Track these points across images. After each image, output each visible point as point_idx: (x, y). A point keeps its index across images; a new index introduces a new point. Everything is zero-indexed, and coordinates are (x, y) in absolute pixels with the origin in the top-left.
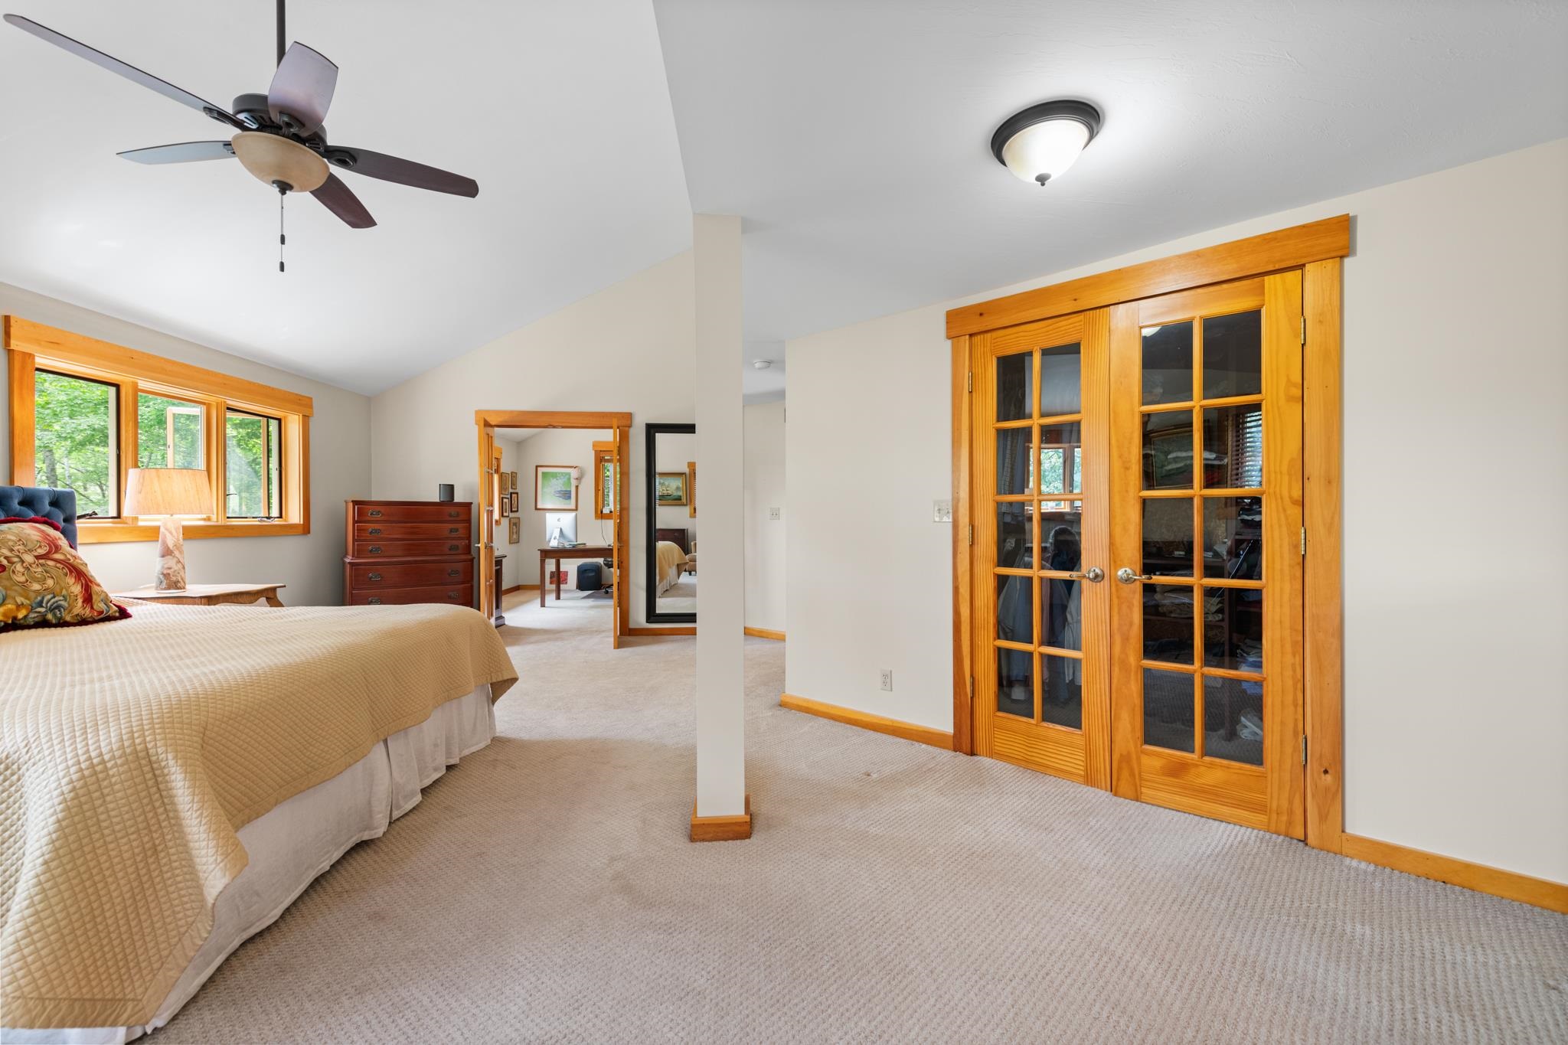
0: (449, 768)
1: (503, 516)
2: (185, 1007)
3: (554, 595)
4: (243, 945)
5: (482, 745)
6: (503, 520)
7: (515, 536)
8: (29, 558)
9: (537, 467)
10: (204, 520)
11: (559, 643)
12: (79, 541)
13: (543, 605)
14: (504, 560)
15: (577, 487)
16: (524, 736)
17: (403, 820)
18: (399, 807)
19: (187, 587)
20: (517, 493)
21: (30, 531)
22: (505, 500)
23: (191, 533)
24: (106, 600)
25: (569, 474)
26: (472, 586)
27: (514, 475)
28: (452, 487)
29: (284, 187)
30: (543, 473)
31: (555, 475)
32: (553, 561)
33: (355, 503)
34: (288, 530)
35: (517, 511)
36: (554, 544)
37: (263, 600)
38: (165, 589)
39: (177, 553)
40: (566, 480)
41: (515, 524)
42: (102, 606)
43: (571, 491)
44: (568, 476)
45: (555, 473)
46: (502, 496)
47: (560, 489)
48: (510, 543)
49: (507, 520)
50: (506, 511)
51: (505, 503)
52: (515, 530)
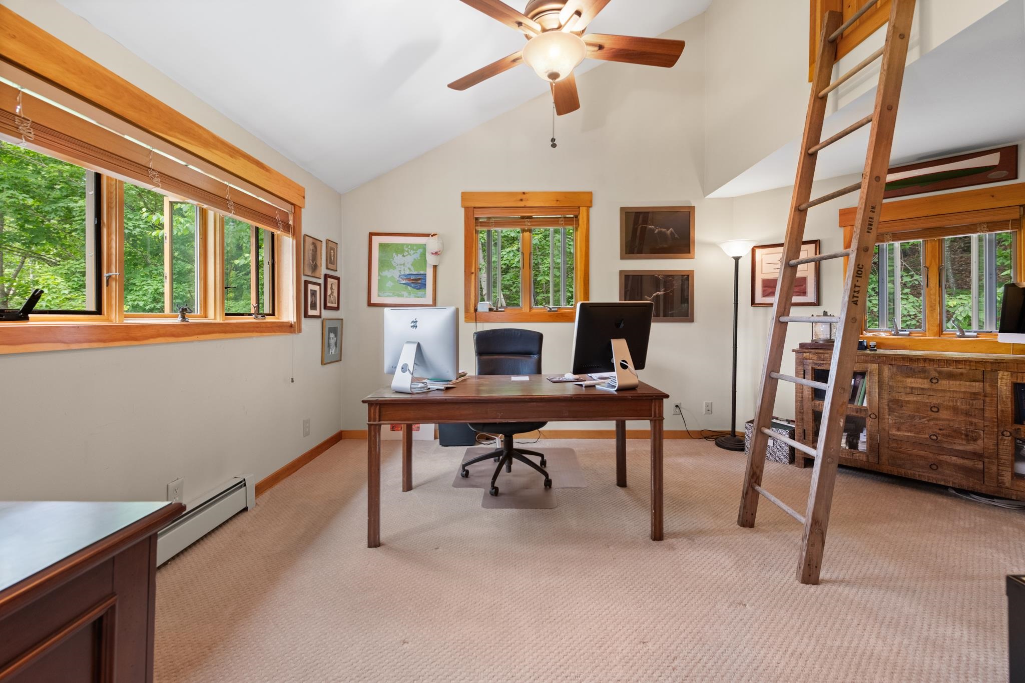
1: (306, 315)
6: (306, 323)
7: (333, 351)
9: (371, 234)
15: (436, 269)
22: (311, 287)
25: (424, 247)
30: (381, 244)
31: (400, 249)
35: (337, 308)
40: (417, 256)
41: (334, 330)
43: (425, 275)
44: (421, 250)
45: (403, 245)
46: (304, 278)
47: (407, 272)
48: (322, 364)
49: (318, 322)
50: (314, 306)
51: (314, 293)
52: (332, 341)
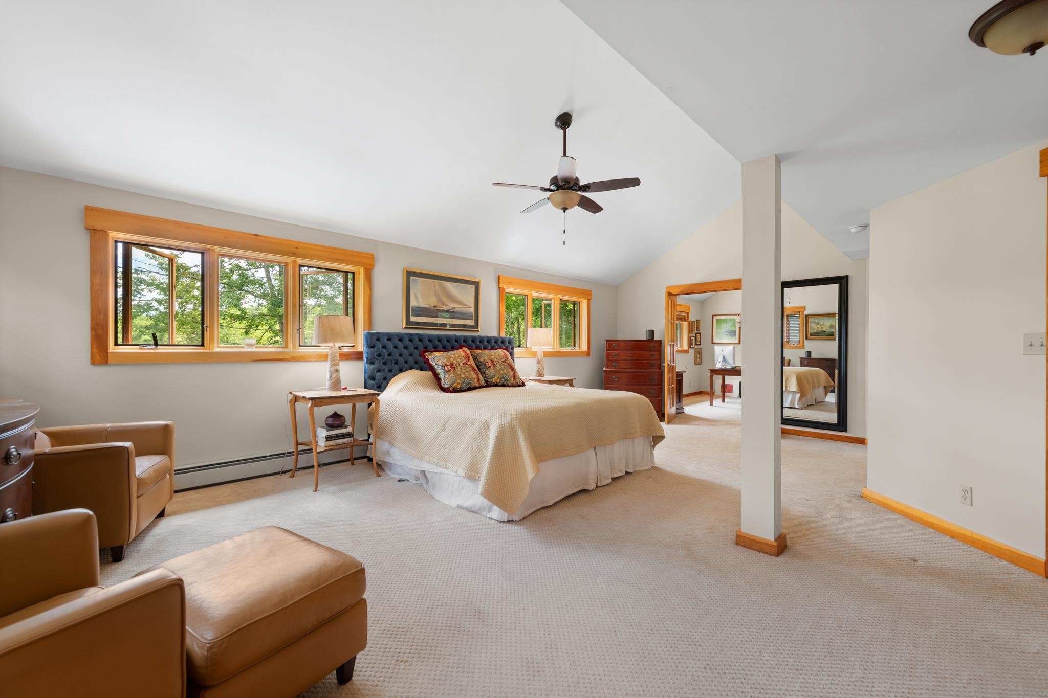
0: (627, 473)
1: (690, 347)
2: (524, 518)
3: (720, 400)
4: (542, 508)
5: (646, 468)
6: (690, 350)
7: (698, 360)
8: (501, 362)
9: (713, 316)
10: (552, 349)
11: (712, 428)
12: (515, 356)
13: (711, 404)
14: (684, 374)
15: (740, 328)
16: (669, 469)
17: (602, 488)
18: (601, 481)
19: (545, 376)
20: (700, 333)
21: (501, 352)
22: (692, 338)
23: (547, 355)
24: (519, 379)
25: (735, 319)
26: (661, 388)
27: (698, 322)
28: (653, 331)
29: (565, 209)
30: (717, 320)
31: (725, 321)
32: (720, 377)
33: (607, 341)
34: (581, 354)
35: (700, 344)
36: (719, 366)
37: (568, 384)
38: (538, 377)
39: (541, 362)
40: (732, 323)
41: (699, 353)
42: (517, 381)
43: (735, 331)
44: (733, 321)
45: (726, 319)
46: (690, 335)
47: (728, 330)
48: (695, 364)
49: (694, 350)
50: (692, 345)
51: (692, 340)
52: (698, 357)
